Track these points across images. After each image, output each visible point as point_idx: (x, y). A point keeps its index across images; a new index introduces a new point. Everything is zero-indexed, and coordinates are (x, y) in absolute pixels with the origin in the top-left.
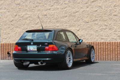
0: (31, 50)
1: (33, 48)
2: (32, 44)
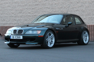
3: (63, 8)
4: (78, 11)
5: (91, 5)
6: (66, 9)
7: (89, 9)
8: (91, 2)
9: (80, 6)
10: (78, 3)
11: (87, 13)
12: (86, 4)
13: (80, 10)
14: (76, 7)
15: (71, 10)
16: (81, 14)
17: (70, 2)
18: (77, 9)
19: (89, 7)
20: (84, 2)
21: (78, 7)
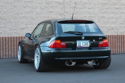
0: (82, 46)
1: (84, 44)
2: (83, 38)
3: (2, 13)
4: (25, 18)
5: (43, 11)
6: (7, 15)
7: (41, 16)
8: (43, 7)
9: (29, 12)
10: (25, 7)
11: (38, 21)
12: (37, 10)
13: (28, 16)
14: (22, 12)
15: (16, 16)
16: (30, 22)
17: (13, 6)
18: (24, 15)
19: (41, 14)
20: (34, 7)
21: (25, 12)
